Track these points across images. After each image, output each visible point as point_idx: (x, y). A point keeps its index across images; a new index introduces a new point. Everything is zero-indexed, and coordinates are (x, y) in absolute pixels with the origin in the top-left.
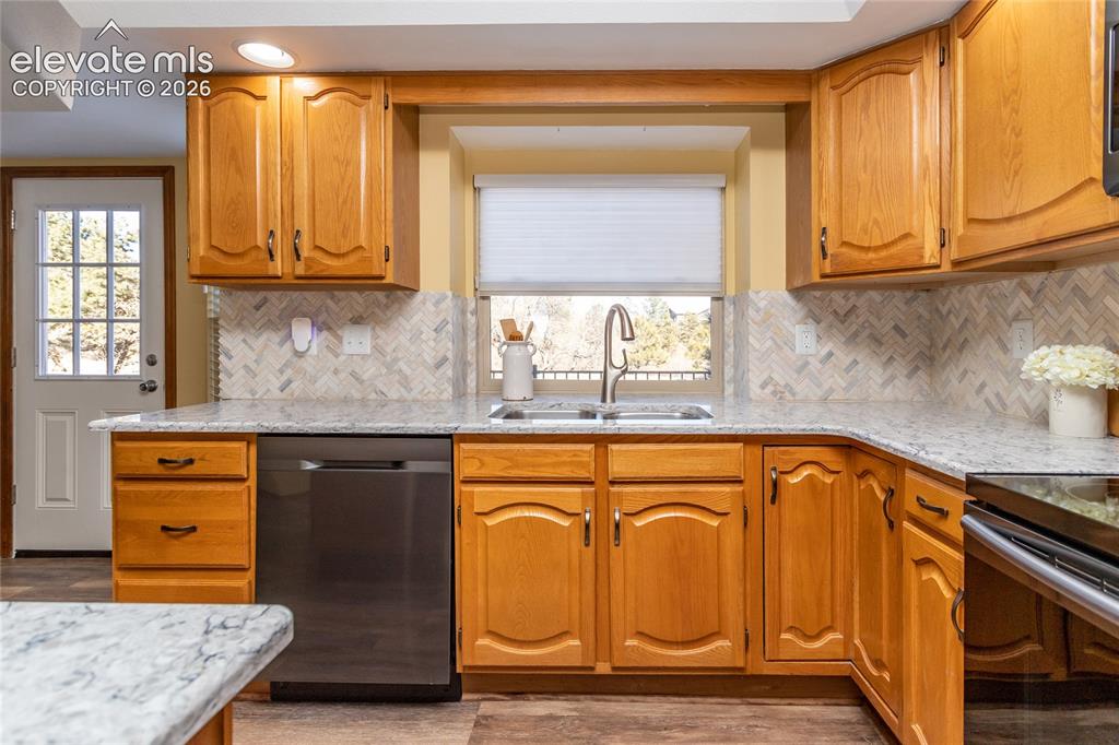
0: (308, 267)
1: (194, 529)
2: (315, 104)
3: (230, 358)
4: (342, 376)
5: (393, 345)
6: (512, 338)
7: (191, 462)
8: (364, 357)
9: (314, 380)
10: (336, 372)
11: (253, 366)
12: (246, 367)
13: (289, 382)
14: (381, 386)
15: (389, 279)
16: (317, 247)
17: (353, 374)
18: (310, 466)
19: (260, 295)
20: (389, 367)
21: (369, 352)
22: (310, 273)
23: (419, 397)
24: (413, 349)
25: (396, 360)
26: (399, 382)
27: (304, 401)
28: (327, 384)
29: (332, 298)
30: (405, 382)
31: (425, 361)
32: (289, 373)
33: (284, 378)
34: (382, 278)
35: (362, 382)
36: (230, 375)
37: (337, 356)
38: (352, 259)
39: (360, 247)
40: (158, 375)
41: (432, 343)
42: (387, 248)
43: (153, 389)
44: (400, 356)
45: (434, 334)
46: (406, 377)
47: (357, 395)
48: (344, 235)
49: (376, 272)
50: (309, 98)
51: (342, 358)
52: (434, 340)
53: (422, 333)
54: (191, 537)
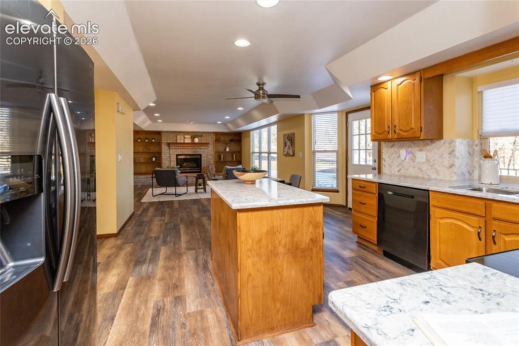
0: (398, 136)
1: (365, 204)
2: (400, 86)
3: (385, 161)
4: (416, 168)
5: (433, 159)
6: (485, 157)
7: (364, 187)
8: (423, 163)
9: (407, 170)
10: (414, 167)
11: (391, 164)
12: (389, 164)
13: (400, 170)
14: (429, 173)
15: (422, 138)
16: (400, 130)
17: (419, 168)
18: (390, 193)
19: (393, 143)
20: (431, 166)
21: (424, 161)
22: (399, 137)
23: (443, 178)
24: (440, 160)
25: (434, 164)
26: (435, 172)
27: (405, 177)
28: (411, 171)
29: (413, 143)
30: (437, 172)
31: (445, 165)
32: (400, 166)
33: (399, 169)
34: (419, 137)
35: (422, 171)
36: (385, 167)
37: (414, 162)
38: (410, 132)
39: (413, 128)
40: (376, 165)
41: (448, 159)
42: (421, 127)
43: (375, 169)
44: (435, 163)
45: (449, 155)
46: (438, 171)
47: (421, 176)
48: (408, 124)
49: (417, 136)
50: (398, 85)
51: (416, 163)
52: (449, 157)
53: (443, 155)
54: (364, 205)
